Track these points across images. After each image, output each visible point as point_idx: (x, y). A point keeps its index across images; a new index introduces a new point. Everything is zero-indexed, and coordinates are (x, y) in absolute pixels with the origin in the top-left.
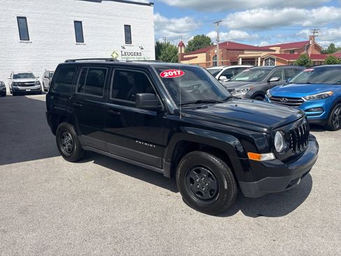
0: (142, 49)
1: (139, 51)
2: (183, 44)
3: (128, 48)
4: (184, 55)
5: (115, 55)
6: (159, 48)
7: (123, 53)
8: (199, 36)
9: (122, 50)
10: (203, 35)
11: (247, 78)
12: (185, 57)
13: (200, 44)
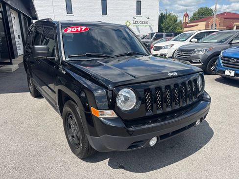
0: (148, 18)
1: (146, 20)
2: (188, 15)
3: (138, 18)
4: (188, 23)
5: (128, 24)
6: (162, 18)
7: (134, 22)
8: (202, 8)
9: (134, 19)
10: (206, 8)
11: (216, 41)
12: (188, 25)
13: (203, 14)
